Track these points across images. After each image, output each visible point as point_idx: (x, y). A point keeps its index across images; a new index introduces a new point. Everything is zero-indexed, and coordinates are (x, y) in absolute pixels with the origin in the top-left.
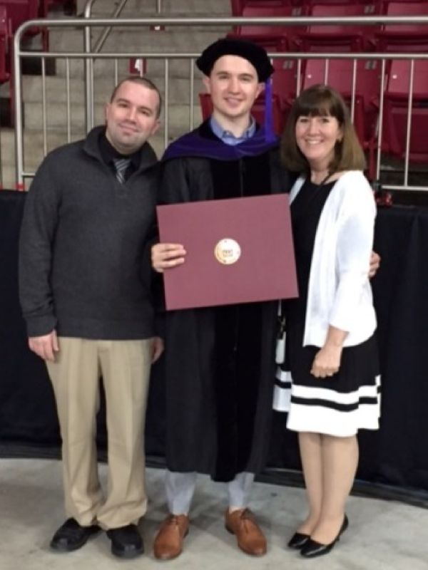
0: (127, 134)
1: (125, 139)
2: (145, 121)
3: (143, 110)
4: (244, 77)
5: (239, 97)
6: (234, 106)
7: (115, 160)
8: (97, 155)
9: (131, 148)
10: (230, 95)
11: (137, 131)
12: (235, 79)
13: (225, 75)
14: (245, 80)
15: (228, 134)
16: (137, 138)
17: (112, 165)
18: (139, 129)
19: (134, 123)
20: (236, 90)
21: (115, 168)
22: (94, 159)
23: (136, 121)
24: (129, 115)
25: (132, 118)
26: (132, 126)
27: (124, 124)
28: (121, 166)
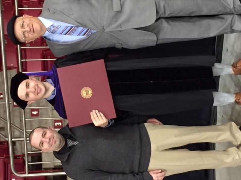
0: (55, 142)
1: (58, 143)
2: (49, 134)
3: (44, 135)
4: (27, 86)
5: (37, 88)
6: (41, 90)
7: (68, 146)
8: (67, 155)
9: (62, 139)
10: (37, 92)
11: (54, 138)
12: (28, 90)
13: (27, 95)
14: (28, 85)
15: (53, 93)
16: (57, 137)
17: (71, 148)
18: (53, 137)
19: (50, 139)
20: (34, 90)
21: (71, 146)
22: (69, 156)
23: (49, 138)
24: (46, 142)
25: (48, 140)
26: (51, 140)
27: (51, 144)
28: (70, 143)
